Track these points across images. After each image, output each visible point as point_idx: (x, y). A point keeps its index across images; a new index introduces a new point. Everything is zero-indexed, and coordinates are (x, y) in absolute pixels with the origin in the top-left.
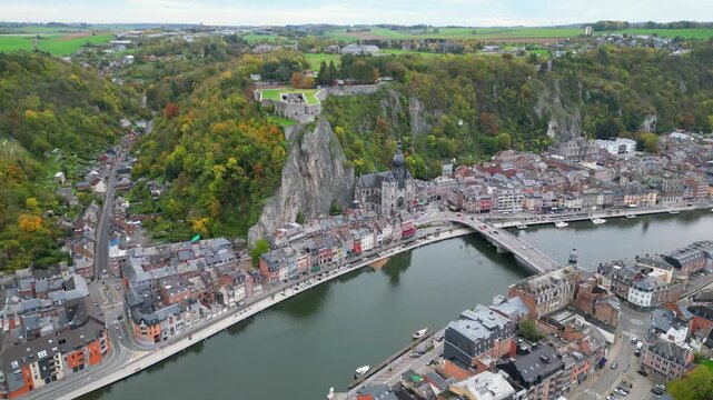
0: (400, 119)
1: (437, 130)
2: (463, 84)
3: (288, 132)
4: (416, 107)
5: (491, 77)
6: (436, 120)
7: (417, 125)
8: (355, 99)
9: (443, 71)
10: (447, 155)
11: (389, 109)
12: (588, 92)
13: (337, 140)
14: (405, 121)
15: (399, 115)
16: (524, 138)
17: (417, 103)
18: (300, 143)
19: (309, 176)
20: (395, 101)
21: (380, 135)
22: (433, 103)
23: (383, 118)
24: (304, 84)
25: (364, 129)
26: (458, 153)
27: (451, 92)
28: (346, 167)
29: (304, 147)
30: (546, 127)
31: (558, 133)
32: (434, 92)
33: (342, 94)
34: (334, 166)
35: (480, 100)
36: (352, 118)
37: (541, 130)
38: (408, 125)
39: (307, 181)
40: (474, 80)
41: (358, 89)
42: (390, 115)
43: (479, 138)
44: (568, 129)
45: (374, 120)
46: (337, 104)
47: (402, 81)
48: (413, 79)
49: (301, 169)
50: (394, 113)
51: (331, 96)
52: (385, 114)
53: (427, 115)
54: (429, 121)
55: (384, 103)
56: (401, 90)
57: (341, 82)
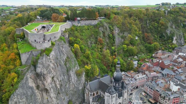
0: (109, 37)
1: (127, 42)
2: (135, 20)
3: (24, 58)
4: (116, 31)
5: (146, 17)
6: (125, 37)
7: (118, 40)
8: (86, 27)
9: (126, 15)
10: (132, 55)
11: (104, 33)
12: (182, 24)
13: (73, 55)
14: (112, 38)
15: (109, 35)
16: (163, 44)
17: (117, 29)
18: (35, 66)
19: (46, 91)
20: (106, 28)
21: (100, 46)
22: (124, 29)
23: (101, 37)
24: (59, 20)
25: (91, 43)
26: (137, 53)
27: (130, 24)
28: (78, 75)
29: (39, 70)
30: (172, 39)
31: (177, 42)
32: (123, 24)
33: (79, 25)
34: (69, 76)
35: (143, 28)
36: (85, 38)
37: (171, 40)
38: (114, 40)
39: (44, 94)
40: (139, 19)
41: (88, 22)
42: (104, 36)
43: (145, 45)
44: (180, 40)
45: (96, 38)
46: (77, 30)
47: (109, 19)
48: (115, 18)
49: (38, 87)
50: (106, 34)
51: (73, 26)
52: (102, 35)
53: (121, 35)
54: (122, 37)
55: (101, 29)
56: (109, 23)
57: (79, 19)
